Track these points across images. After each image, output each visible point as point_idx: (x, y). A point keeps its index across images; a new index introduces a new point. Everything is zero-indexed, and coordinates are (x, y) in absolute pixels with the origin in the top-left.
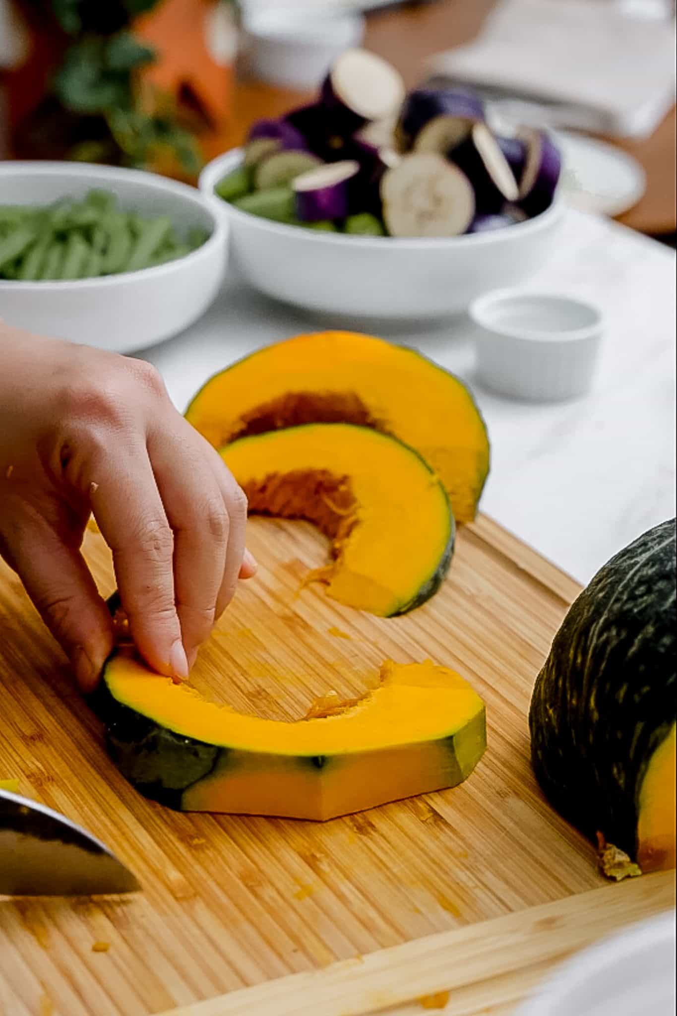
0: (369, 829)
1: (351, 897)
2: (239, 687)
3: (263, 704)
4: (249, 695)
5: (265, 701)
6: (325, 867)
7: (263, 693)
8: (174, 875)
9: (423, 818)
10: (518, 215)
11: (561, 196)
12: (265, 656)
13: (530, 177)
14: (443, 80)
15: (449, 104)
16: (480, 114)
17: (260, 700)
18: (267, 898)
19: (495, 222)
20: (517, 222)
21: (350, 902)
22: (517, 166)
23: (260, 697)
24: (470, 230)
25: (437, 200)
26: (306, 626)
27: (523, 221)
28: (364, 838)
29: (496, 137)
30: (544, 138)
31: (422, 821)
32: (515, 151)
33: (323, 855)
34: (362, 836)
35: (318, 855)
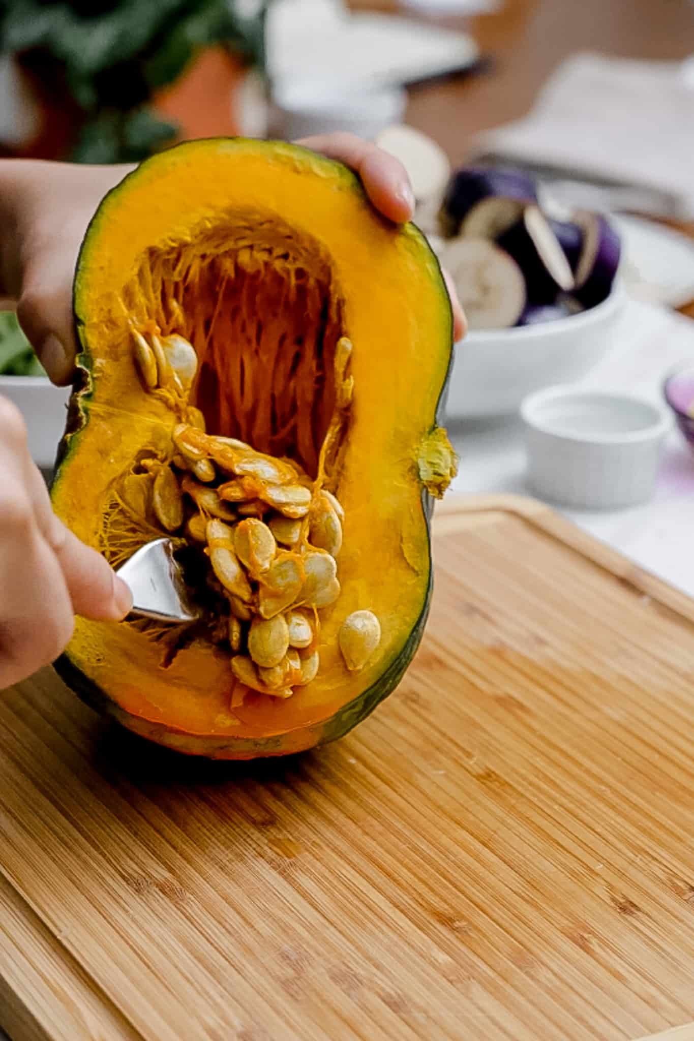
0: (633, 909)
1: (625, 974)
2: (467, 770)
3: (495, 786)
4: (478, 777)
5: (497, 783)
6: (594, 945)
7: (493, 775)
8: (442, 958)
9: (686, 898)
10: (574, 306)
11: (621, 285)
12: (487, 737)
13: (586, 264)
14: (492, 159)
15: (499, 186)
16: (533, 197)
17: (491, 781)
18: (543, 980)
19: (548, 313)
20: (572, 313)
21: (626, 979)
22: (573, 253)
23: (491, 779)
24: (520, 322)
25: (485, 290)
26: (521, 707)
27: (578, 312)
28: (629, 918)
29: (549, 221)
30: (602, 222)
31: (685, 900)
32: (571, 236)
33: (590, 935)
34: (627, 916)
35: (586, 936)
